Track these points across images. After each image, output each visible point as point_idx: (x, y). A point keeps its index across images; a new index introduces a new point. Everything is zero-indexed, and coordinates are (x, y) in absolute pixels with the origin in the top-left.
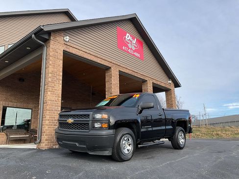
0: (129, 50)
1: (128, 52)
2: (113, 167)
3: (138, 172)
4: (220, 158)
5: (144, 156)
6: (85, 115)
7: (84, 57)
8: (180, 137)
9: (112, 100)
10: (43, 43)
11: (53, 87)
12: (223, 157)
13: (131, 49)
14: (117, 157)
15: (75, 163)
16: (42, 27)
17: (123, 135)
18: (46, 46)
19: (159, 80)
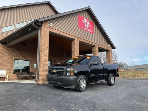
0: (85, 29)
1: (84, 29)
2: (76, 94)
3: (88, 97)
4: (132, 91)
5: (92, 89)
6: (62, 69)
7: (60, 34)
8: (112, 79)
9: (75, 59)
10: (38, 28)
11: (44, 52)
12: (133, 90)
13: (87, 28)
14: (78, 89)
15: (57, 92)
16: (38, 20)
17: (81, 79)
18: (40, 29)
19: (102, 45)
